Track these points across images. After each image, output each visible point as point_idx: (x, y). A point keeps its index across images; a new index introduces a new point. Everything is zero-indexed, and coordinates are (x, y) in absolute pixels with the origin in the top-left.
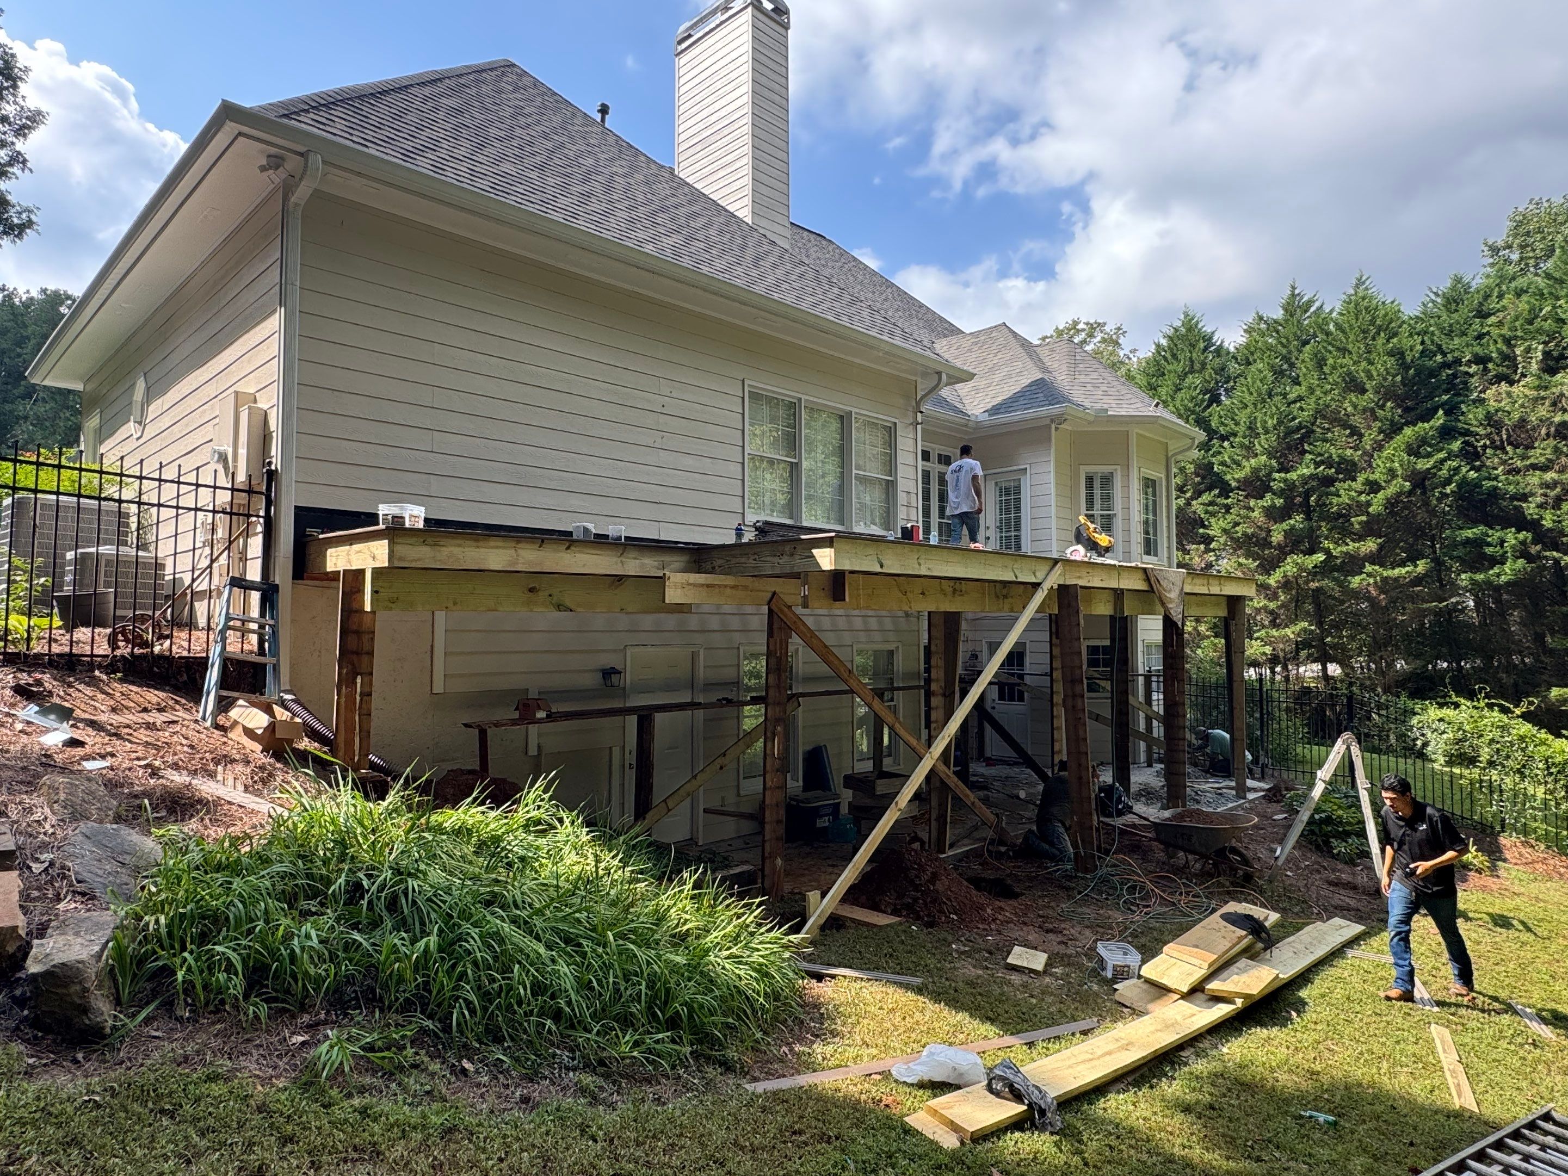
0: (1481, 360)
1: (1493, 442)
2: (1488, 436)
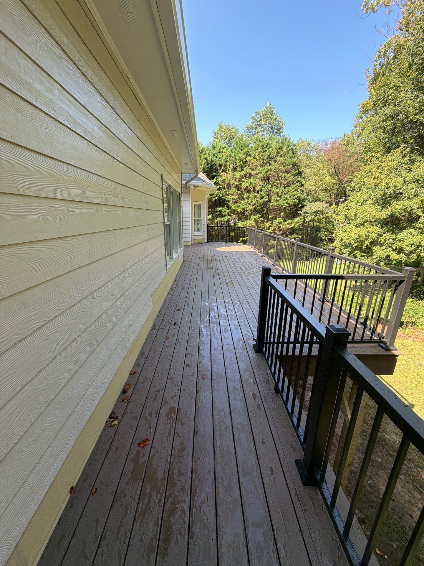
0: (221, 166)
1: (223, 187)
2: (222, 185)
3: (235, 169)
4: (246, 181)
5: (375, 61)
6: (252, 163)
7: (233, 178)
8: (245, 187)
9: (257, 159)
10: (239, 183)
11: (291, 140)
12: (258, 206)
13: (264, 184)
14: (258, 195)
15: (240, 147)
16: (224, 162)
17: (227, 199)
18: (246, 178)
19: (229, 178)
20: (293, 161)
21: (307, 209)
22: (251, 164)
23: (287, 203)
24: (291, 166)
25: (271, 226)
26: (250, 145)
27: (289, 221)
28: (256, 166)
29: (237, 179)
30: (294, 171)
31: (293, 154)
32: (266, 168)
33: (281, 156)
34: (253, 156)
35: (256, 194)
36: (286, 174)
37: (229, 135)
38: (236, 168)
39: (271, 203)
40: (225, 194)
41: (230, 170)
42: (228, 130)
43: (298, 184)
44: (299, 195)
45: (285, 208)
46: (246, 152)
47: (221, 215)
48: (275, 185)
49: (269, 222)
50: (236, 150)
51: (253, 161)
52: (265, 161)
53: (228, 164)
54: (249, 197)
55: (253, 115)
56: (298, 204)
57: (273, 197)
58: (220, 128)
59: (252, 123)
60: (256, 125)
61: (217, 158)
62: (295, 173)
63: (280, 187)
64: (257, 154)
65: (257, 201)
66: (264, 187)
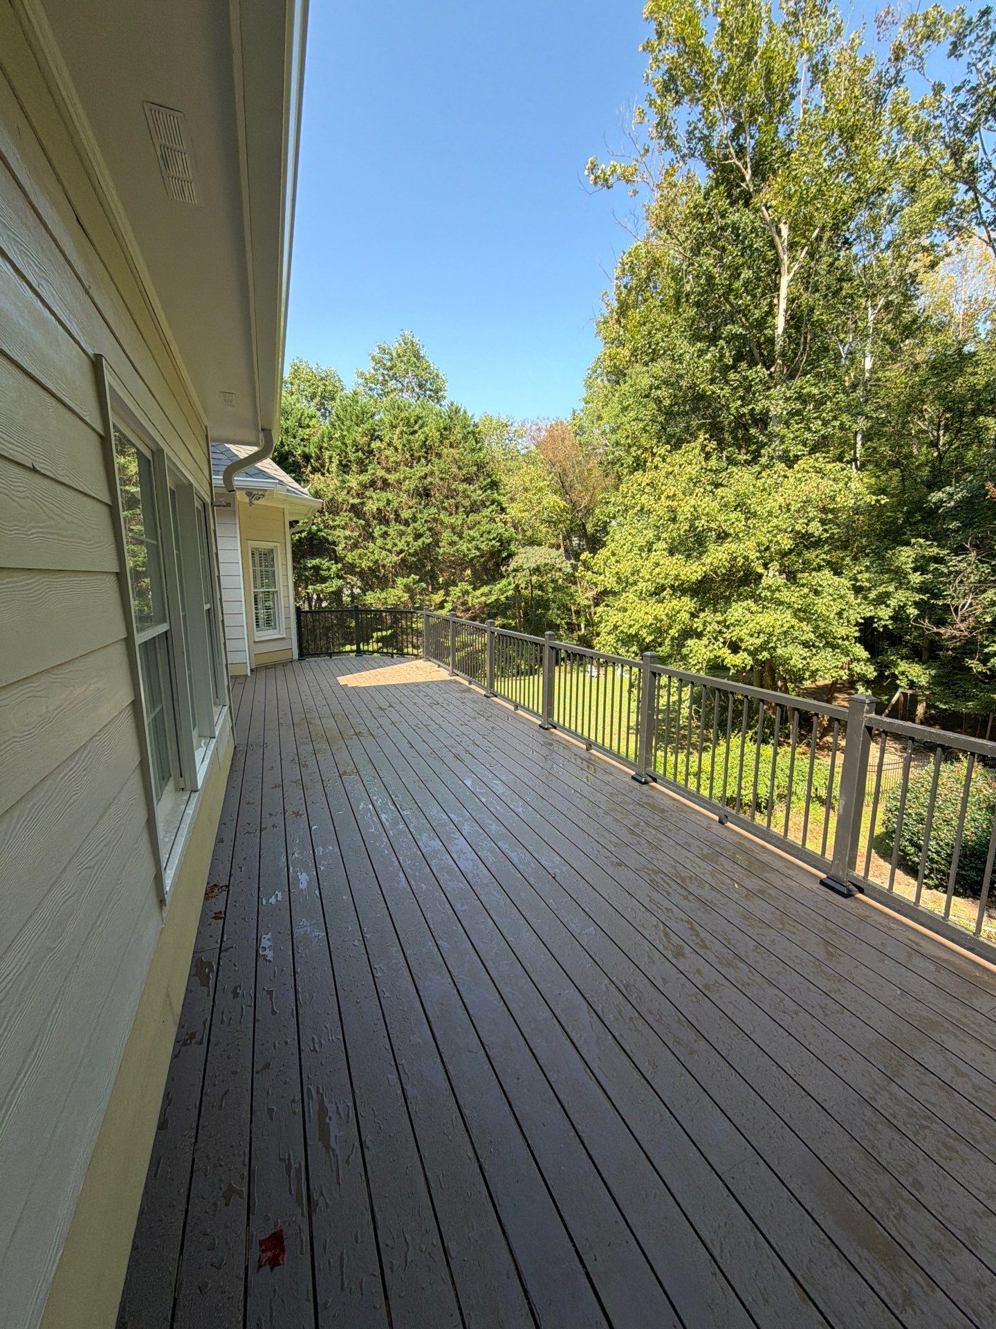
3: (345, 468)
4: (375, 496)
5: (617, 279)
6: (387, 457)
7: (344, 488)
8: (375, 510)
9: (396, 449)
10: (359, 501)
11: (469, 414)
12: (410, 554)
13: (420, 504)
14: (409, 530)
15: (354, 418)
16: (316, 450)
17: (330, 538)
18: (375, 489)
19: (332, 487)
20: (479, 457)
21: (520, 561)
22: (383, 457)
23: (477, 548)
24: (475, 468)
25: (445, 601)
26: (377, 417)
27: (485, 589)
28: (396, 463)
29: (353, 492)
30: (481, 479)
31: (477, 442)
32: (420, 469)
33: (451, 446)
34: (387, 439)
35: (402, 528)
36: (465, 486)
37: (320, 390)
38: (346, 466)
39: (439, 547)
40: (326, 527)
41: (334, 468)
42: (318, 378)
43: (494, 507)
44: (500, 531)
45: (472, 559)
46: (369, 430)
47: (318, 576)
48: (445, 508)
49: (442, 592)
50: (343, 423)
51: (388, 453)
52: (416, 454)
53: (327, 454)
54: (386, 533)
55: (376, 352)
56: (499, 551)
57: (444, 534)
58: (296, 371)
59: (375, 370)
60: (383, 375)
61: (295, 438)
62: (485, 483)
63: (456, 513)
64: (395, 437)
65: (408, 544)
66: (421, 512)
